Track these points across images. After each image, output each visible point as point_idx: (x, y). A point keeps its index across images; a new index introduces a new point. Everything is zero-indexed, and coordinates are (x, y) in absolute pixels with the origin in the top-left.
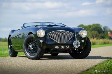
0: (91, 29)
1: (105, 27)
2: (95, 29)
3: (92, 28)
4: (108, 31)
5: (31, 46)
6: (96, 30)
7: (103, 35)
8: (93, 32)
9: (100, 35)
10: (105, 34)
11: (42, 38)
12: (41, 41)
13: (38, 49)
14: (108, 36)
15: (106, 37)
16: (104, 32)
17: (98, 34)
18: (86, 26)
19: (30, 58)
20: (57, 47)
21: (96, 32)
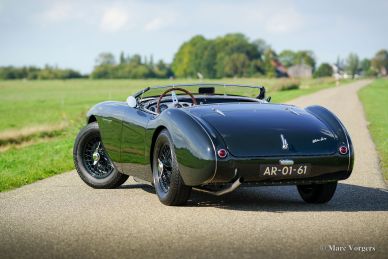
0: (227, 48)
2: (239, 48)
3: (230, 45)
6: (242, 52)
7: (259, 63)
8: (235, 56)
9: (253, 63)
14: (271, 66)
15: (267, 68)
16: (259, 55)
17: (247, 62)
21: (242, 57)
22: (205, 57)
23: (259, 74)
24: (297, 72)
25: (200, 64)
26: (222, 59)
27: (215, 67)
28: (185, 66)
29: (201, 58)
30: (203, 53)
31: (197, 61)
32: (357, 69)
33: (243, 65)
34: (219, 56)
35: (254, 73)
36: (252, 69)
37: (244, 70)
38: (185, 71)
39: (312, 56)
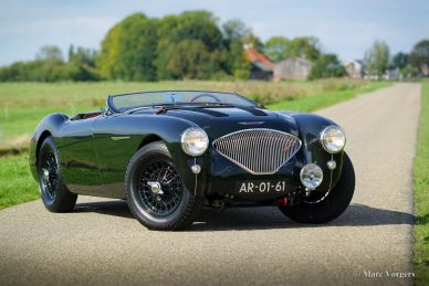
0: (174, 31)
1: (229, 22)
2: (191, 32)
3: (180, 27)
4: (243, 40)
5: (155, 186)
6: (197, 38)
7: (224, 56)
8: (185, 44)
9: (213, 56)
10: (234, 52)
11: (197, 157)
12: (196, 169)
13: (180, 194)
14: (244, 61)
15: (236, 64)
16: (227, 44)
17: (204, 54)
18: (156, 20)
19: (151, 227)
20: (246, 188)
21: (197, 45)
22: (140, 47)
23: (222, 73)
24: (288, 71)
25: (132, 59)
26: (164, 48)
27: (154, 63)
28: (112, 62)
29: (135, 47)
30: (137, 40)
31: (128, 54)
32: (387, 66)
33: (197, 60)
34: (161, 44)
35: (216, 71)
36: (211, 65)
37: (198, 67)
38: (112, 68)
39: (317, 47)
